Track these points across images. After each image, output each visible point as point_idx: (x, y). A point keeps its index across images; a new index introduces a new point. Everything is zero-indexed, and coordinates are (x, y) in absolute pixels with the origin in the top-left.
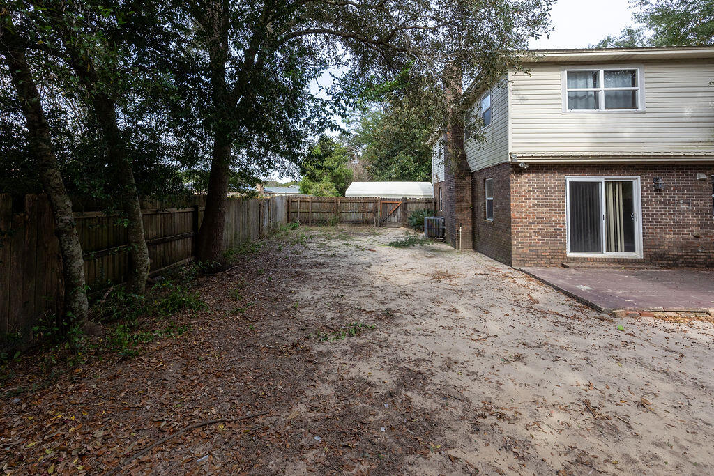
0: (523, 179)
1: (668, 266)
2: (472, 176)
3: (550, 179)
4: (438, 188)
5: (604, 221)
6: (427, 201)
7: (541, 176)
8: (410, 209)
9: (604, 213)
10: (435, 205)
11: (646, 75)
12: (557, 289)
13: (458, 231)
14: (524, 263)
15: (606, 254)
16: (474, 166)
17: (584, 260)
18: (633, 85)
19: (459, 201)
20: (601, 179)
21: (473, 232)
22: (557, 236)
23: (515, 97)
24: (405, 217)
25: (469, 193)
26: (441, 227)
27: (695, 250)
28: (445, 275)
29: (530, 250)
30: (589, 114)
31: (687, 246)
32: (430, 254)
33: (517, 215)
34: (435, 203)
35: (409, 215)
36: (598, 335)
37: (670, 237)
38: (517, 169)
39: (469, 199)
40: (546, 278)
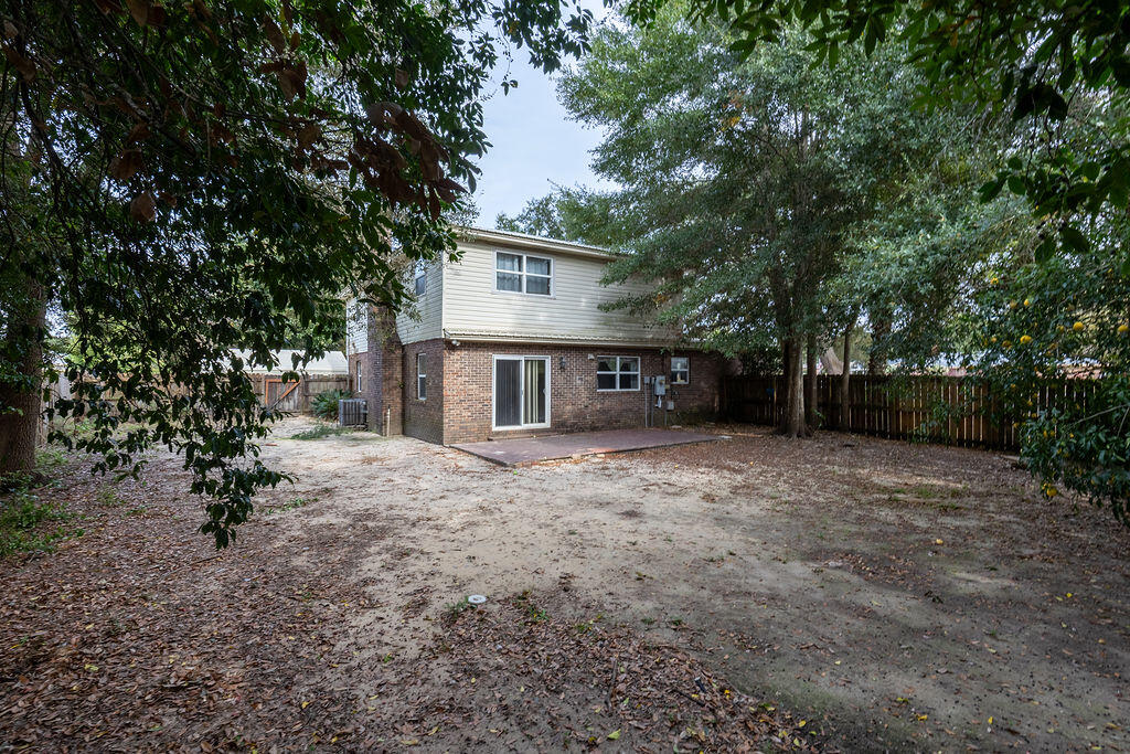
0: (456, 355)
1: (567, 432)
2: (403, 350)
3: (479, 356)
4: (355, 361)
5: (523, 397)
6: (340, 379)
7: (472, 354)
8: (314, 389)
9: (523, 388)
10: (351, 385)
11: (558, 266)
12: (479, 457)
13: (386, 415)
14: (454, 440)
15: (524, 426)
16: (406, 339)
17: (507, 433)
18: (548, 274)
19: (388, 379)
20: (522, 358)
21: (403, 415)
22: (483, 412)
23: (450, 271)
24: (306, 401)
25: (399, 369)
26: (362, 411)
27: (585, 418)
28: (376, 459)
29: (461, 428)
30: (513, 295)
31: (580, 415)
32: (352, 443)
33: (449, 393)
34: (351, 381)
35: (312, 399)
36: (500, 477)
37: (569, 408)
38: (450, 346)
39: (399, 376)
40: (472, 450)
